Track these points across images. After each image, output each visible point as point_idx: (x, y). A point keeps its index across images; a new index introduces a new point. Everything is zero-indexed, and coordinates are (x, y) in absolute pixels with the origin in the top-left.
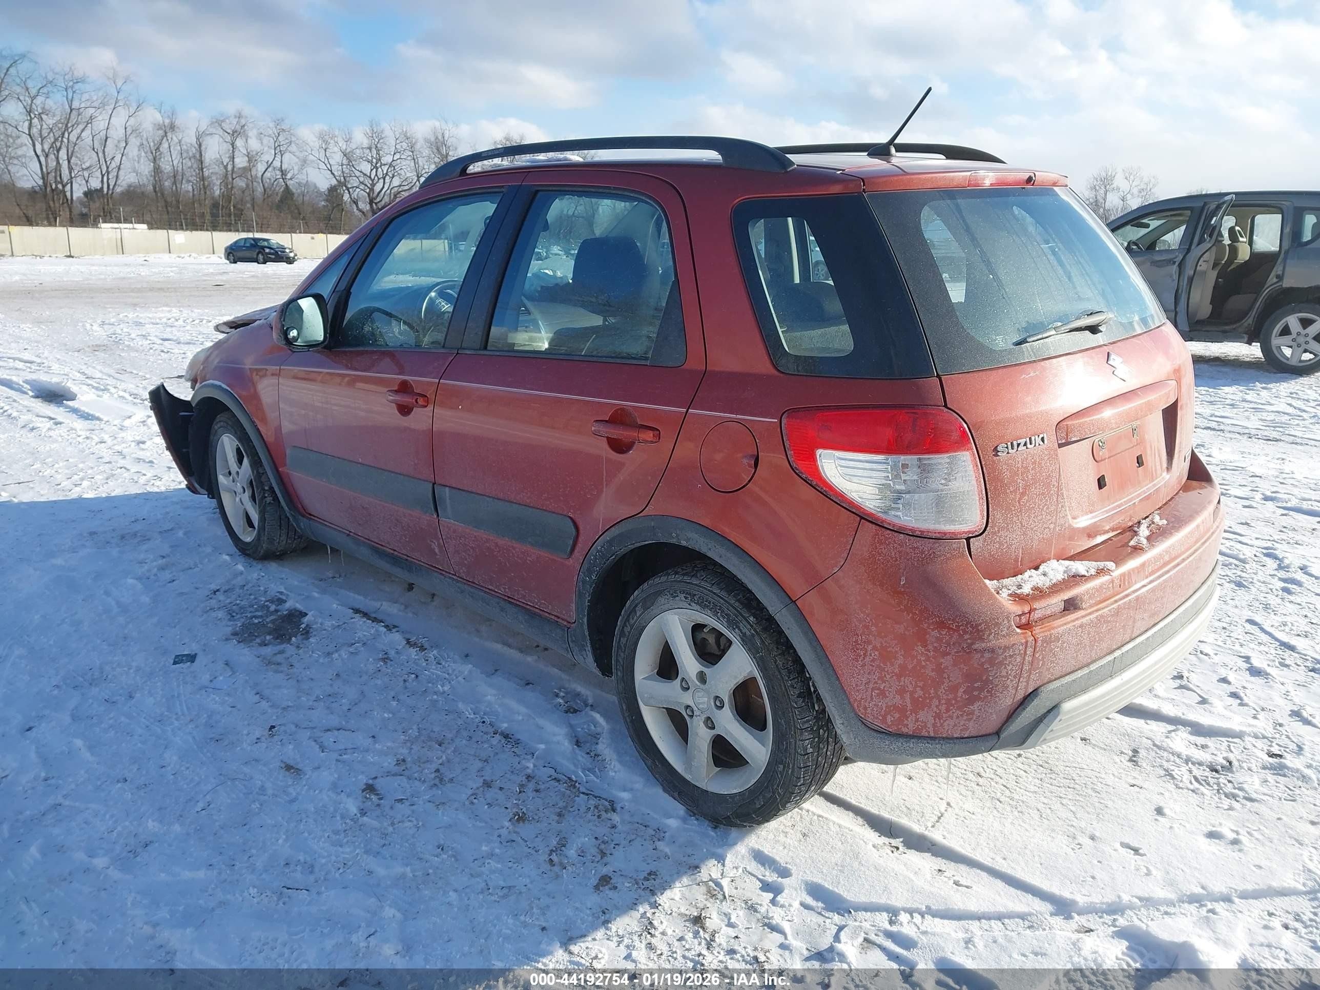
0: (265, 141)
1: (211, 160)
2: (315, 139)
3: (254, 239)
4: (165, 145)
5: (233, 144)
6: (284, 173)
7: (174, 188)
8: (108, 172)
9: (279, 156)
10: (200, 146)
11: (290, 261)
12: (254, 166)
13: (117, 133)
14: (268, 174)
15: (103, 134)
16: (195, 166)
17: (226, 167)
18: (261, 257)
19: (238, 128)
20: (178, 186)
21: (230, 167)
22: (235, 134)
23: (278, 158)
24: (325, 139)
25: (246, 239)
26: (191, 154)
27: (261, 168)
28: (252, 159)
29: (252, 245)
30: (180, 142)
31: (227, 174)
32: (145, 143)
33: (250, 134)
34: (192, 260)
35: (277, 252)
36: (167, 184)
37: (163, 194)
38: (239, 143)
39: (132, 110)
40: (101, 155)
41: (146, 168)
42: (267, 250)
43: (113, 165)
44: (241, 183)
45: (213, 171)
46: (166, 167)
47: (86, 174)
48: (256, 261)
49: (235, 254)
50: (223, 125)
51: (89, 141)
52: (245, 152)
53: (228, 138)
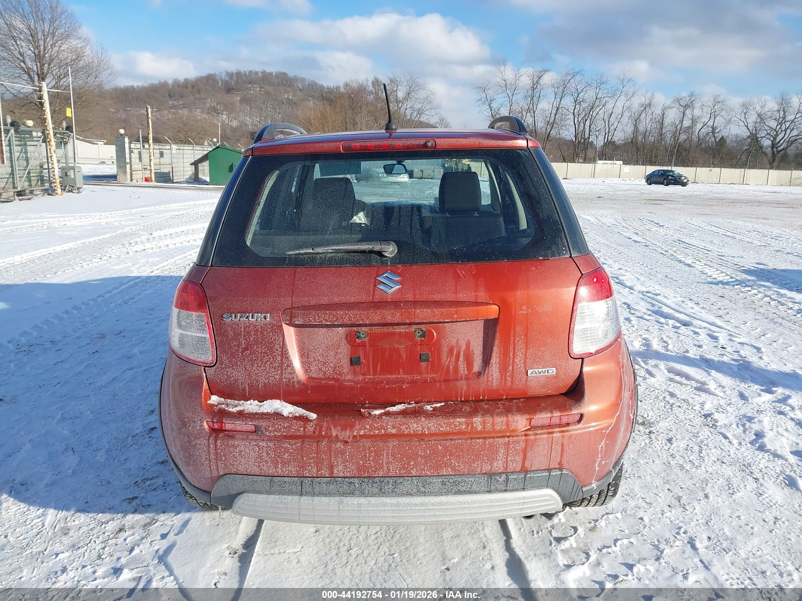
0: (705, 110)
1: (668, 123)
2: (739, 107)
3: (664, 171)
4: (643, 115)
5: (684, 112)
6: (714, 128)
7: (643, 140)
8: (609, 132)
9: (712, 118)
10: (663, 115)
11: (684, 184)
12: (695, 125)
13: (618, 110)
14: (703, 130)
15: (610, 111)
16: (658, 127)
17: (676, 127)
18: (665, 181)
19: (689, 103)
20: (646, 139)
21: (679, 127)
22: (686, 107)
23: (712, 120)
24: (746, 107)
25: (659, 170)
26: (657, 120)
27: (699, 126)
28: (694, 121)
29: (662, 174)
30: (652, 113)
31: (676, 131)
32: (633, 115)
33: (696, 106)
34: (630, 182)
35: (676, 179)
36: (640, 138)
37: (636, 144)
38: (688, 112)
39: (629, 97)
40: (607, 122)
41: (630, 129)
42: (670, 178)
43: (613, 128)
44: (683, 137)
45: (668, 129)
46: (641, 128)
47: (597, 133)
48: (662, 184)
49: (651, 179)
50: (680, 101)
51: (602, 116)
52: (691, 118)
53: (682, 109)
